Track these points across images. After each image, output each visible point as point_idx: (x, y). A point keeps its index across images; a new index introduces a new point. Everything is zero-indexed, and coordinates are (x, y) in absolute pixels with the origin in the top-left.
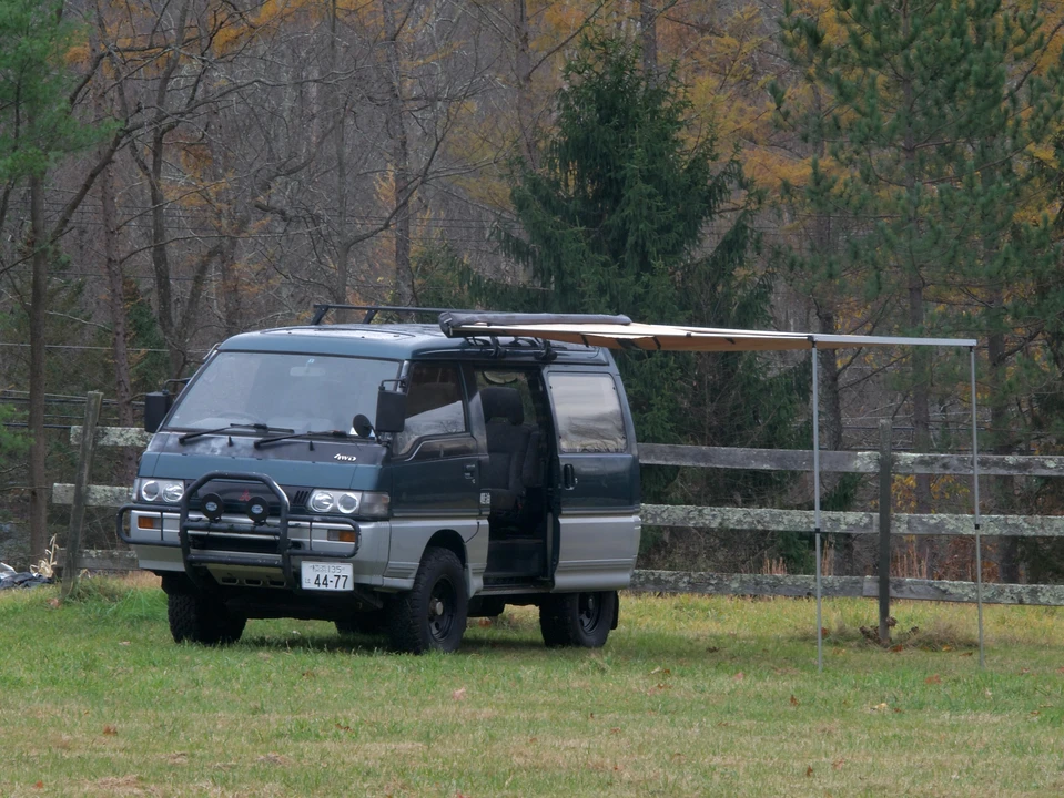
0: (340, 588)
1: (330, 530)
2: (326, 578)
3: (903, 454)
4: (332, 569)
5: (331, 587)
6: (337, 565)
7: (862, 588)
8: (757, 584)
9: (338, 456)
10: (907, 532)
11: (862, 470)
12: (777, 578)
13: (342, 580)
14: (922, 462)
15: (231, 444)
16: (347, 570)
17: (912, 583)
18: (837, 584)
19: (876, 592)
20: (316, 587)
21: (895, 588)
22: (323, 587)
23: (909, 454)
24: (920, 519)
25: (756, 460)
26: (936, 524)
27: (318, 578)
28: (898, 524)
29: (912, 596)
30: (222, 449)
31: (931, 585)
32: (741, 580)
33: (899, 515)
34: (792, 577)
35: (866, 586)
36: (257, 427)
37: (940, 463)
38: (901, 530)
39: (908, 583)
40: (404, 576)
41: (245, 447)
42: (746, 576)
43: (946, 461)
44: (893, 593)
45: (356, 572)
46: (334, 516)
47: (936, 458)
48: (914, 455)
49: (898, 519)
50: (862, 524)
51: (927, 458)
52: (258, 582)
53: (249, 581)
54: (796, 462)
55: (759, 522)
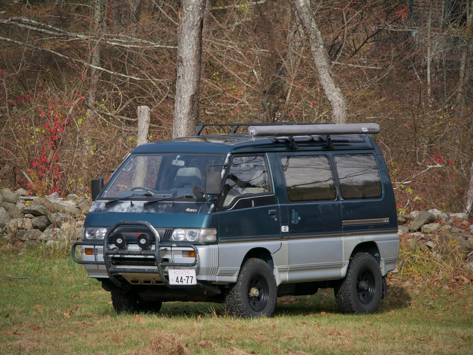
0: (189, 283)
1: (183, 251)
2: (182, 278)
4: (184, 273)
5: (185, 283)
6: (186, 271)
9: (188, 210)
13: (190, 278)
15: (132, 205)
16: (192, 272)
20: (176, 283)
22: (180, 283)
27: (177, 278)
30: (128, 208)
36: (146, 195)
40: (231, 275)
41: (139, 207)
45: (197, 274)
46: (185, 243)
52: (150, 282)
53: (145, 282)
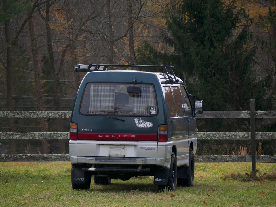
3: (259, 111)
7: (245, 159)
8: (208, 159)
10: (261, 139)
11: (244, 117)
12: (215, 157)
14: (265, 114)
17: (263, 157)
19: (251, 160)
21: (257, 159)
23: (261, 111)
24: (265, 134)
25: (206, 115)
26: (271, 136)
28: (257, 136)
29: (263, 161)
31: (270, 157)
32: (203, 158)
33: (258, 133)
35: (247, 158)
37: (272, 114)
38: (259, 138)
39: (262, 157)
42: (204, 156)
43: (274, 113)
44: (257, 160)
47: (270, 112)
48: (263, 111)
49: (258, 134)
50: (245, 136)
51: (267, 112)
54: (221, 115)
55: (208, 137)
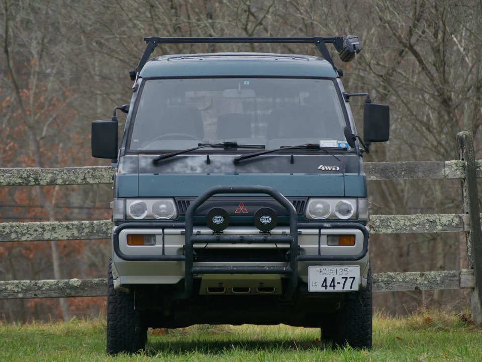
18: (438, 279)
34: (402, 274)
